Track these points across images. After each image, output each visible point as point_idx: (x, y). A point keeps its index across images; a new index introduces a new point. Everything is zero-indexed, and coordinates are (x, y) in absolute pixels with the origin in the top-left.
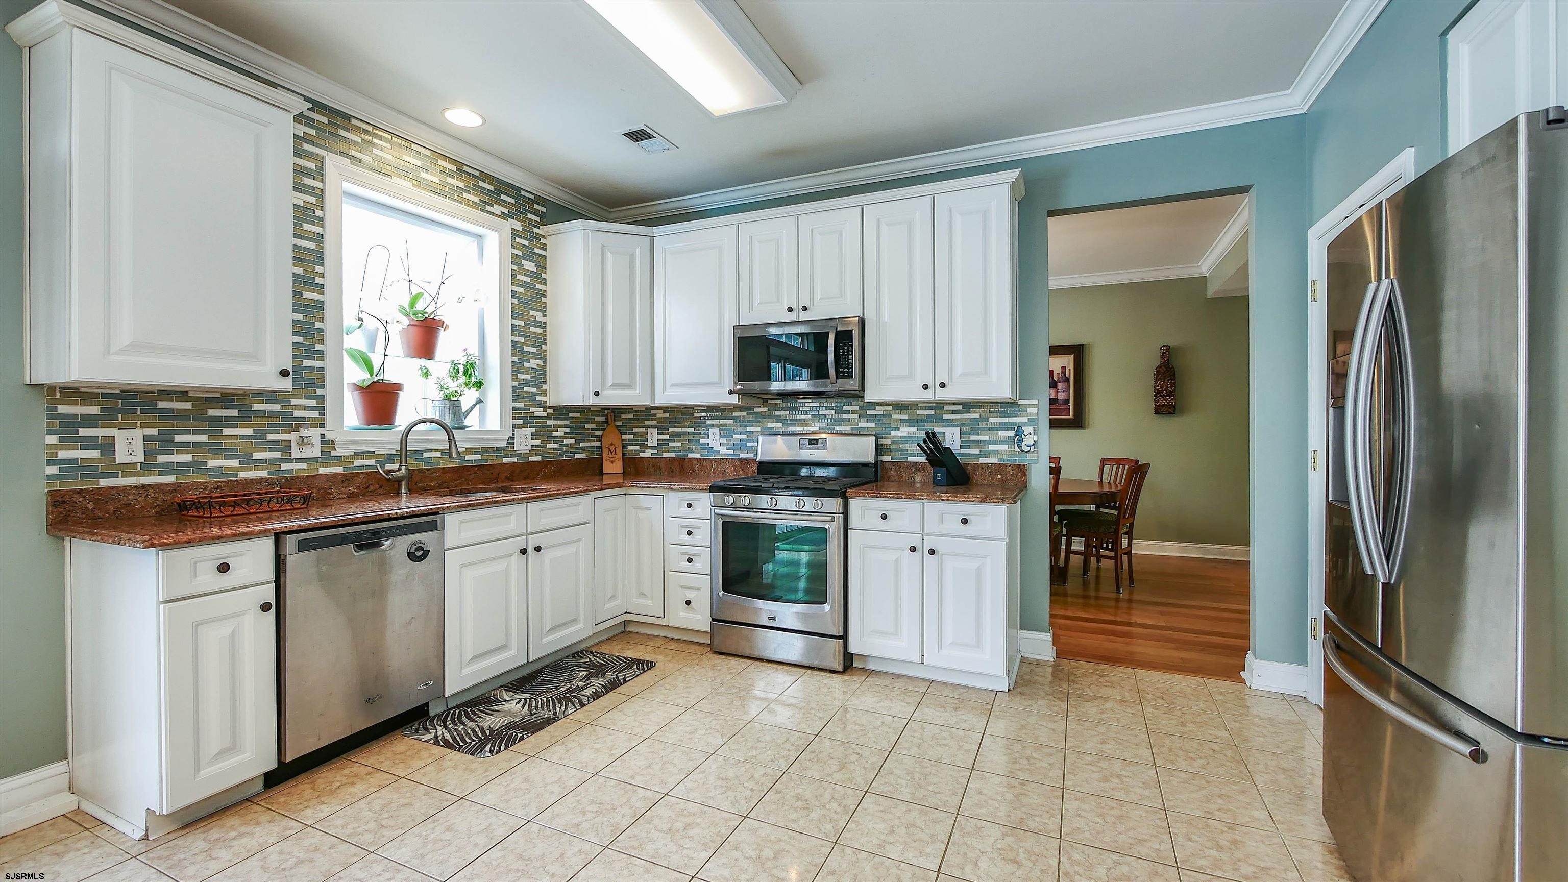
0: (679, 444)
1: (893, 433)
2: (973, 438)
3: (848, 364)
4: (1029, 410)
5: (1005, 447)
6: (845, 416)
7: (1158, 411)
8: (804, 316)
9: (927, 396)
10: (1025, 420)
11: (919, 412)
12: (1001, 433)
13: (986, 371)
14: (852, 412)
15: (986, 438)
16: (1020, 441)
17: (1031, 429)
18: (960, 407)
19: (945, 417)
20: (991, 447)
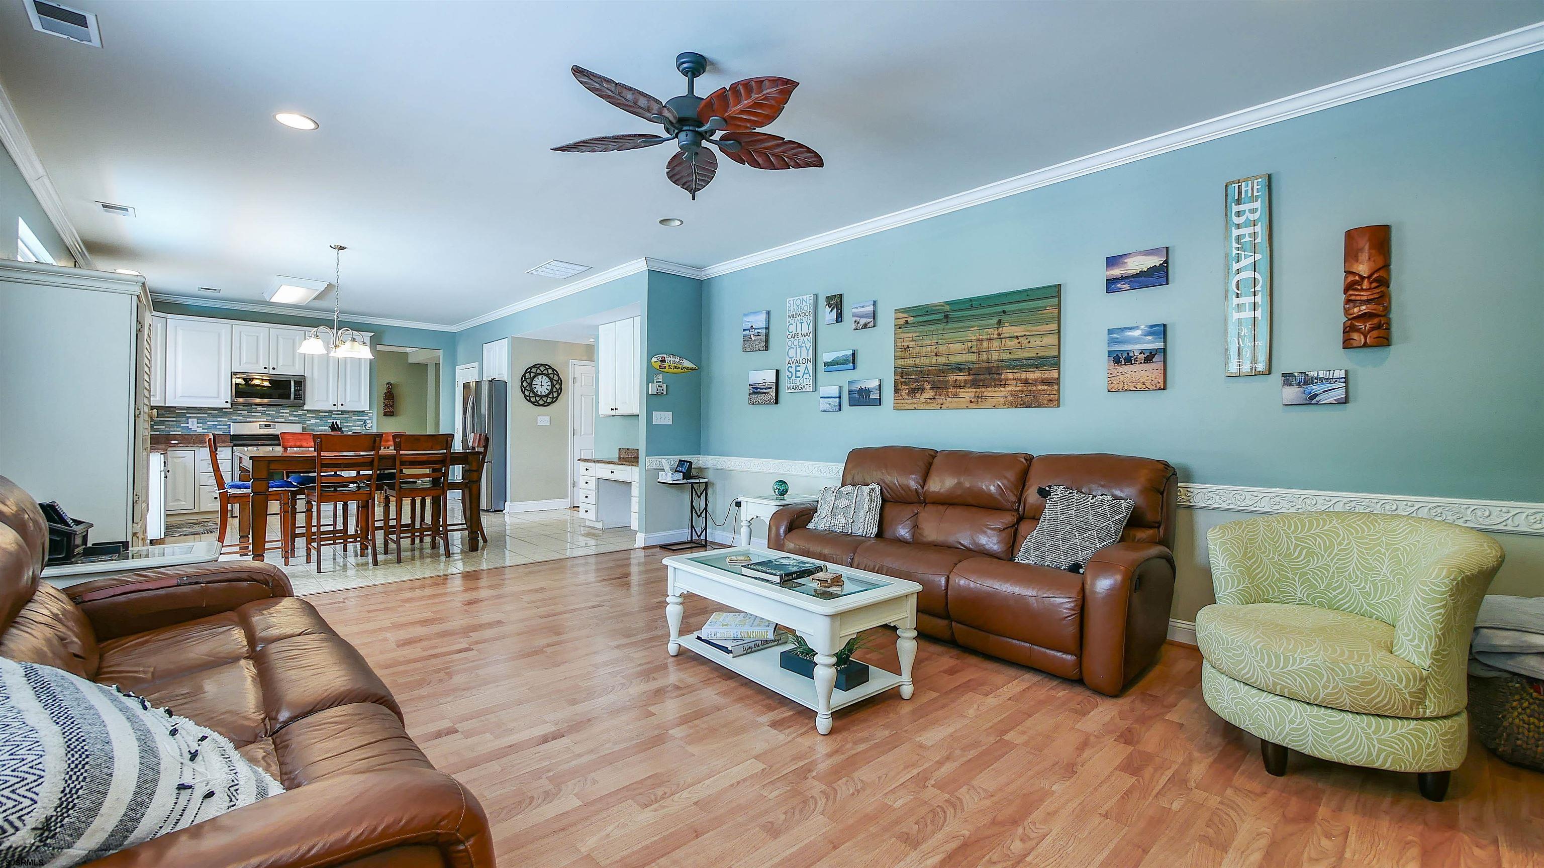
0: (164, 427)
1: (307, 422)
2: (345, 424)
3: (299, 395)
4: (369, 415)
5: (360, 428)
6: (281, 414)
7: (385, 414)
8: (272, 372)
9: (335, 408)
10: (368, 418)
11: (320, 414)
12: (357, 423)
13: (359, 400)
14: (286, 413)
15: (352, 424)
16: (366, 425)
17: (370, 421)
18: (340, 413)
19: (333, 416)
20: (353, 428)
